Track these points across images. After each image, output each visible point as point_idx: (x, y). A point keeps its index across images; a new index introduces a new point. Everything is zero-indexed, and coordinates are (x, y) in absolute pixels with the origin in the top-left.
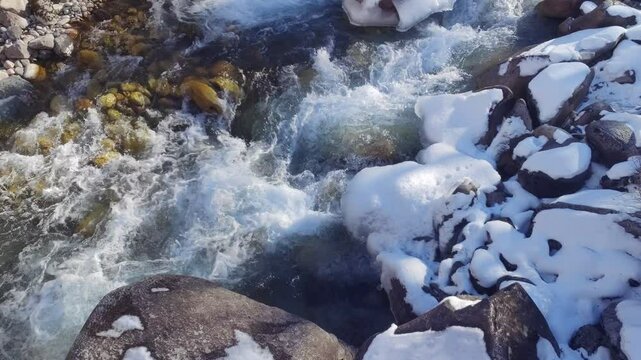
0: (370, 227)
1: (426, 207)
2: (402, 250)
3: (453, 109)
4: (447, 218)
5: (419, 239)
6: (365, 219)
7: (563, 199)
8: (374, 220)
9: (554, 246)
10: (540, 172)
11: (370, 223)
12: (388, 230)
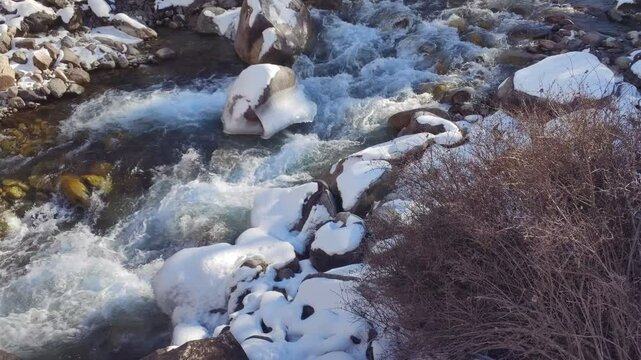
0: (175, 301)
1: (222, 281)
2: (199, 322)
3: (277, 200)
4: (233, 289)
5: (214, 311)
6: (171, 292)
7: (332, 271)
8: (177, 294)
9: (307, 312)
10: (319, 249)
11: (175, 297)
12: (189, 303)
